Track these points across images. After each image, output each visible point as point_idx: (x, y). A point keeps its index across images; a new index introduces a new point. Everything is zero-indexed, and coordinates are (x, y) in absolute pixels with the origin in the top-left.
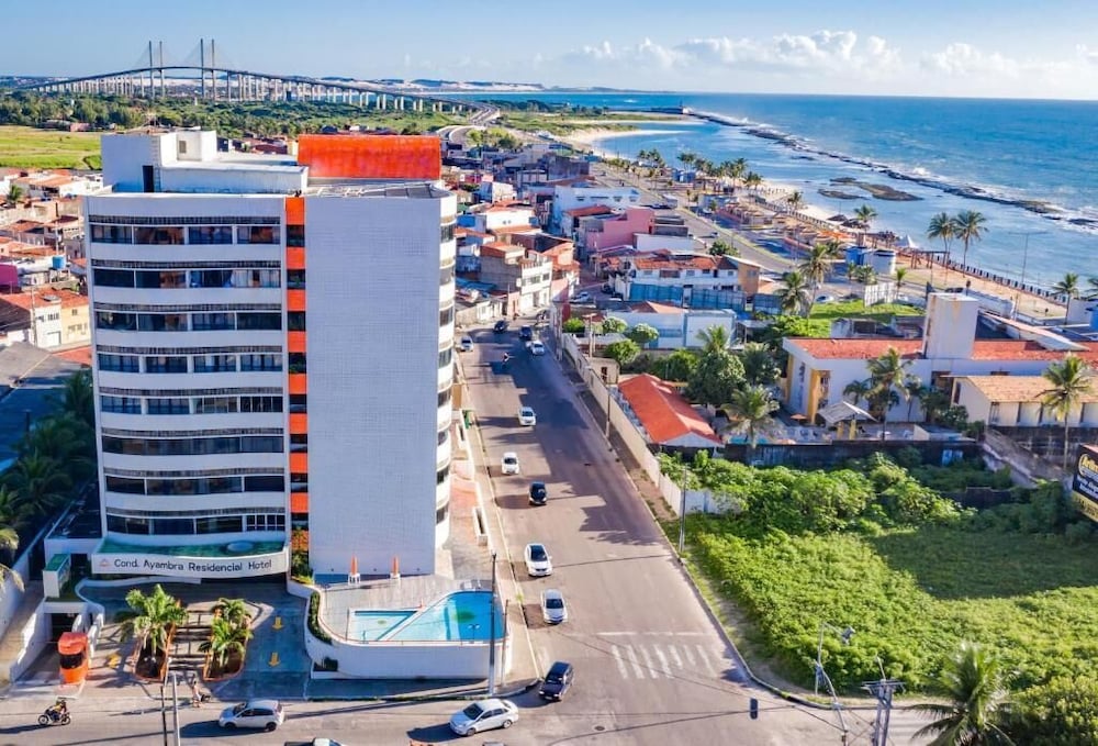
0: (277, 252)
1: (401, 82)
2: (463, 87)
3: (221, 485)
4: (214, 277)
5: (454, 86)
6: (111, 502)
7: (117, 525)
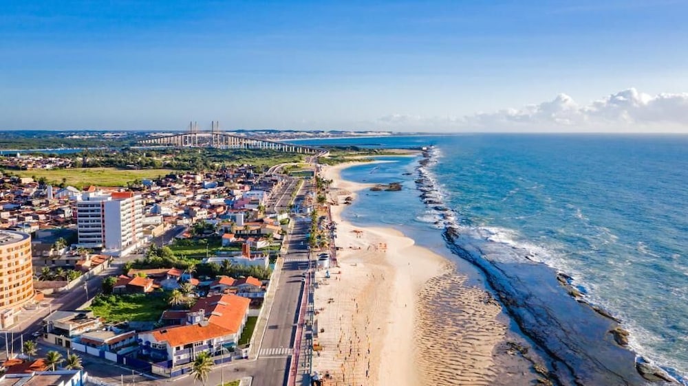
0: (101, 208)
1: (323, 132)
2: (353, 134)
3: (95, 237)
4: (93, 211)
5: (348, 133)
6: (80, 239)
7: (80, 242)
